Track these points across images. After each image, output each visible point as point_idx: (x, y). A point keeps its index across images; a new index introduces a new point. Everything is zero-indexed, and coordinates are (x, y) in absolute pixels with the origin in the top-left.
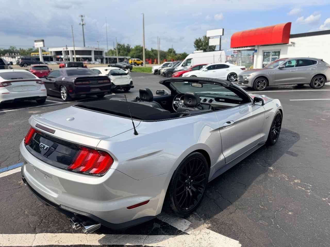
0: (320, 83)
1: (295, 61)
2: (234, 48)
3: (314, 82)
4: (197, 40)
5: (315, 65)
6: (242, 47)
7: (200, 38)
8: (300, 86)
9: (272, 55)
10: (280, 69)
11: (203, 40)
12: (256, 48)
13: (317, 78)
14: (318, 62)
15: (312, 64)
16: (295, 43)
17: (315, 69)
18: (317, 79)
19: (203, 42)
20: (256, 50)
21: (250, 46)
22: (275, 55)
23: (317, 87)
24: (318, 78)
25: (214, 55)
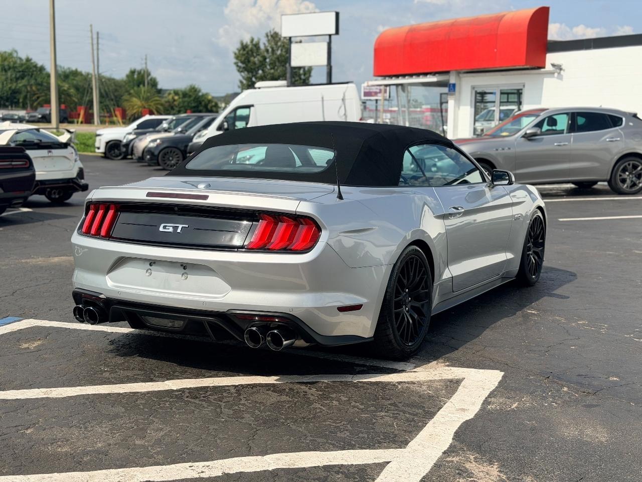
0: (634, 179)
1: (565, 116)
2: (387, 78)
3: (620, 176)
4: (244, 47)
5: (617, 128)
6: (411, 75)
7: (256, 40)
8: (584, 188)
9: (502, 103)
10: (529, 137)
11: (265, 46)
12: (452, 79)
13: (626, 164)
14: (626, 120)
15: (611, 127)
16: (563, 67)
17: (619, 139)
18: (626, 166)
19: (265, 54)
20: (454, 85)
21: (434, 74)
22: (508, 102)
23: (628, 190)
24: (629, 165)
25: (323, 98)
